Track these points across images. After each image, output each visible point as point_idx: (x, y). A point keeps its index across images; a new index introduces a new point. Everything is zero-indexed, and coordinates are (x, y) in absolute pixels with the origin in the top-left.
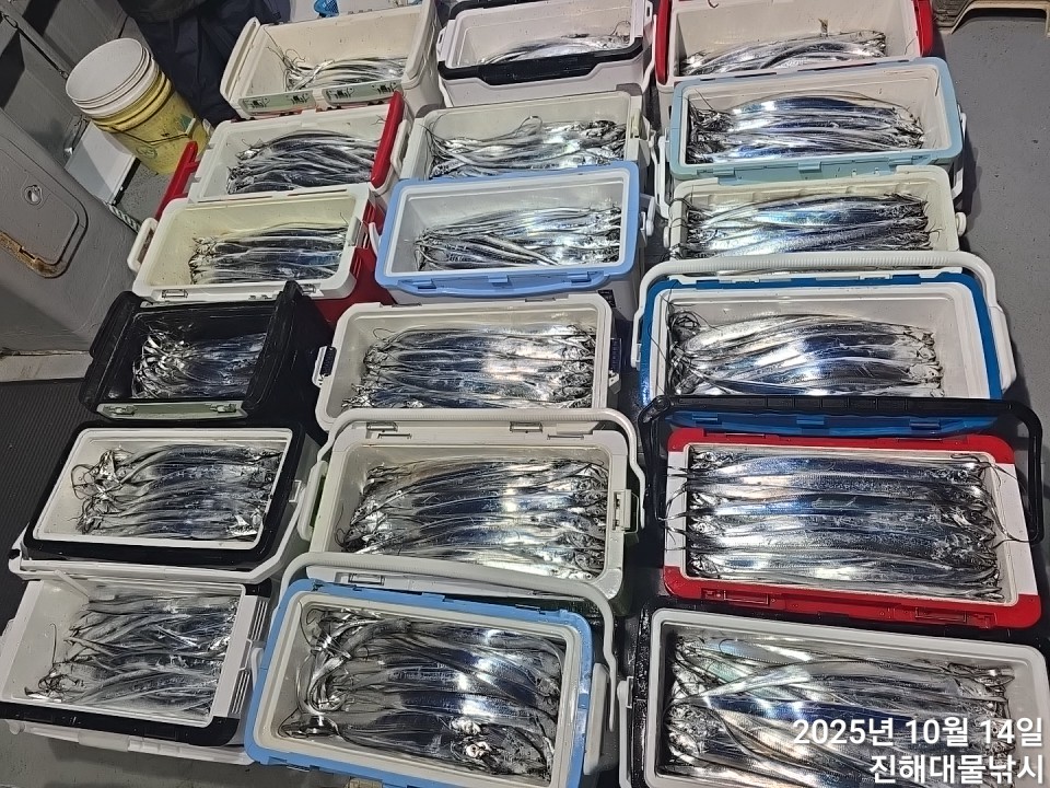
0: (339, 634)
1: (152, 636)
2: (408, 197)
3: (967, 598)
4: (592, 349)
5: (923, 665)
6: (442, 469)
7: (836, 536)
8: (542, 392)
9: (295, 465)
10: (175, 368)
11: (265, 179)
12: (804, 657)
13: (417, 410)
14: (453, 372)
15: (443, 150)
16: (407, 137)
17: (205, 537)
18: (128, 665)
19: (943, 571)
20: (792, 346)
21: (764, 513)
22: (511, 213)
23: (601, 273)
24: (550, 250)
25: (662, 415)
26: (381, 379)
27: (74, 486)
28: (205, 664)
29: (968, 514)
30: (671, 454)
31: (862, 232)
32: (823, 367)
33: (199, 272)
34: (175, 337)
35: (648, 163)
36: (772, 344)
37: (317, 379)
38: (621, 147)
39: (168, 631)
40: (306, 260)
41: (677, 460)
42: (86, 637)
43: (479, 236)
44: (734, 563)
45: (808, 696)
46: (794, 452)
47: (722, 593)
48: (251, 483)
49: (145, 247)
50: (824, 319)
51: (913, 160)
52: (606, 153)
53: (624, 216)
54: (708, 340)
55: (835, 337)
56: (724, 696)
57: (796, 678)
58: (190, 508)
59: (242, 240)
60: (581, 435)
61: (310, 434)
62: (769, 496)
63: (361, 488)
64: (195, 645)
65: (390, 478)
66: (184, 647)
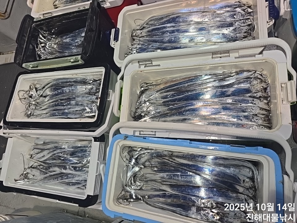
9: (108, 84)
17: (74, 117)
18: (51, 170)
26: (141, 43)
27: (20, 99)
28: (81, 170)
34: (51, 34)
37: (112, 43)
39: (65, 156)
42: (34, 158)
48: (90, 93)
58: (66, 105)
63: (138, 93)
64: (76, 161)
65: (150, 87)
66: (72, 162)
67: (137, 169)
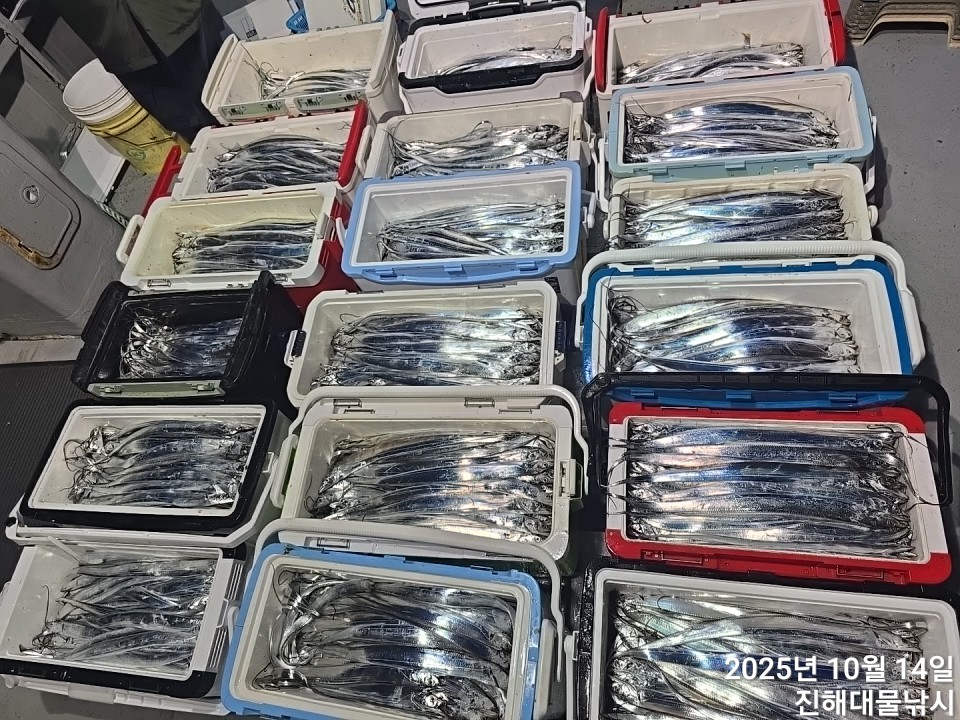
0: (308, 593)
1: (137, 596)
2: (371, 195)
3: (884, 556)
4: (539, 331)
5: (844, 618)
6: (403, 442)
7: (764, 501)
8: (494, 370)
9: (268, 439)
10: (159, 351)
11: (242, 179)
12: (736, 612)
13: (380, 388)
14: (413, 352)
15: (403, 151)
16: (370, 141)
17: (186, 505)
18: (114, 624)
19: (861, 533)
20: (721, 328)
21: (697, 480)
22: (464, 209)
23: (547, 262)
24: (500, 241)
25: (604, 391)
26: (347, 359)
27: (66, 459)
28: (185, 623)
29: (884, 480)
30: (611, 426)
31: (784, 224)
32: (749, 346)
33: (181, 263)
34: (160, 323)
35: (589, 163)
36: (704, 325)
37: (288, 360)
38: (565, 148)
39: (152, 592)
40: (278, 252)
41: (617, 432)
42: (76, 598)
43: (436, 229)
44: (670, 526)
45: (740, 648)
46: (723, 424)
47: (659, 554)
48: (227, 456)
49: (133, 241)
50: (750, 302)
51: (830, 159)
52: (551, 154)
53: (567, 211)
54: (645, 322)
55: (760, 319)
56: (662, 649)
57: (730, 632)
58: (173, 478)
59: (220, 234)
60: (530, 409)
61: (282, 411)
62: (702, 464)
63: (329, 459)
64: (176, 604)
65: (356, 450)
66: (166, 606)
67: (305, 620)
